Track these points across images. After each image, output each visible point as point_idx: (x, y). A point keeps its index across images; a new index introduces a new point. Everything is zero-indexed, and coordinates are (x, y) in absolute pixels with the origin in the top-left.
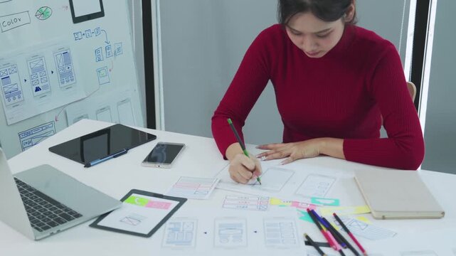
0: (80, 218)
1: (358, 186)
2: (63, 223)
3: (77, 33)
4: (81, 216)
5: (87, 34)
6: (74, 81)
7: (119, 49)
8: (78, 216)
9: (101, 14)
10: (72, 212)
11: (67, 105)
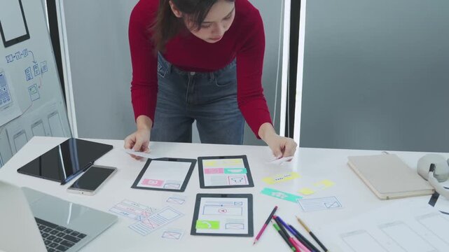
0: (85, 238)
1: (353, 170)
2: (71, 246)
3: (8, 56)
4: (86, 235)
5: (17, 56)
6: (10, 101)
7: (44, 67)
8: (82, 236)
9: (27, 37)
10: (75, 234)
11: (7, 124)
